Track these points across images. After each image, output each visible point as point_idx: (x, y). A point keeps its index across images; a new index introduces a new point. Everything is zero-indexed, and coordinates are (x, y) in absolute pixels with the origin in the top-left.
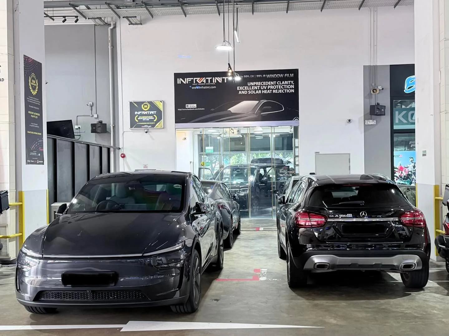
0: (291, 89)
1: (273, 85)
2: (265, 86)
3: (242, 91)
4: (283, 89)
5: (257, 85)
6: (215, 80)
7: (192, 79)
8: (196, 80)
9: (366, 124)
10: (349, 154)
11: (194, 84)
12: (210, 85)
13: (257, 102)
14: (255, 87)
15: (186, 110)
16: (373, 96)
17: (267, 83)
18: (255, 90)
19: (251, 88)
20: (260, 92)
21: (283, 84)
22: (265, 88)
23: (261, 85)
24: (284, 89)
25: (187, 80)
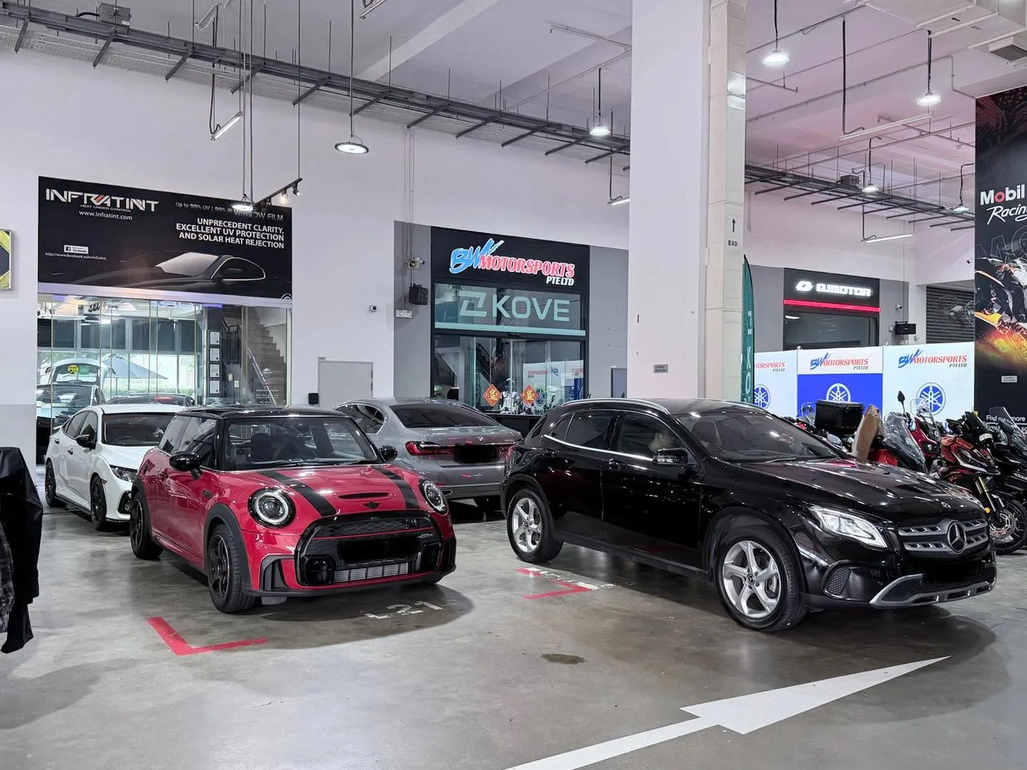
0: (278, 241)
1: (246, 231)
2: (232, 229)
3: (186, 234)
4: (264, 240)
5: (216, 227)
6: (131, 203)
7: (82, 194)
8: (89, 198)
9: (397, 316)
10: (372, 363)
11: (85, 206)
12: (120, 213)
13: (215, 257)
14: (212, 228)
15: (64, 255)
16: (408, 272)
17: (235, 225)
18: (213, 235)
19: (204, 230)
20: (221, 239)
21: (265, 232)
22: (231, 234)
23: (224, 227)
24: (266, 240)
25: (68, 196)
